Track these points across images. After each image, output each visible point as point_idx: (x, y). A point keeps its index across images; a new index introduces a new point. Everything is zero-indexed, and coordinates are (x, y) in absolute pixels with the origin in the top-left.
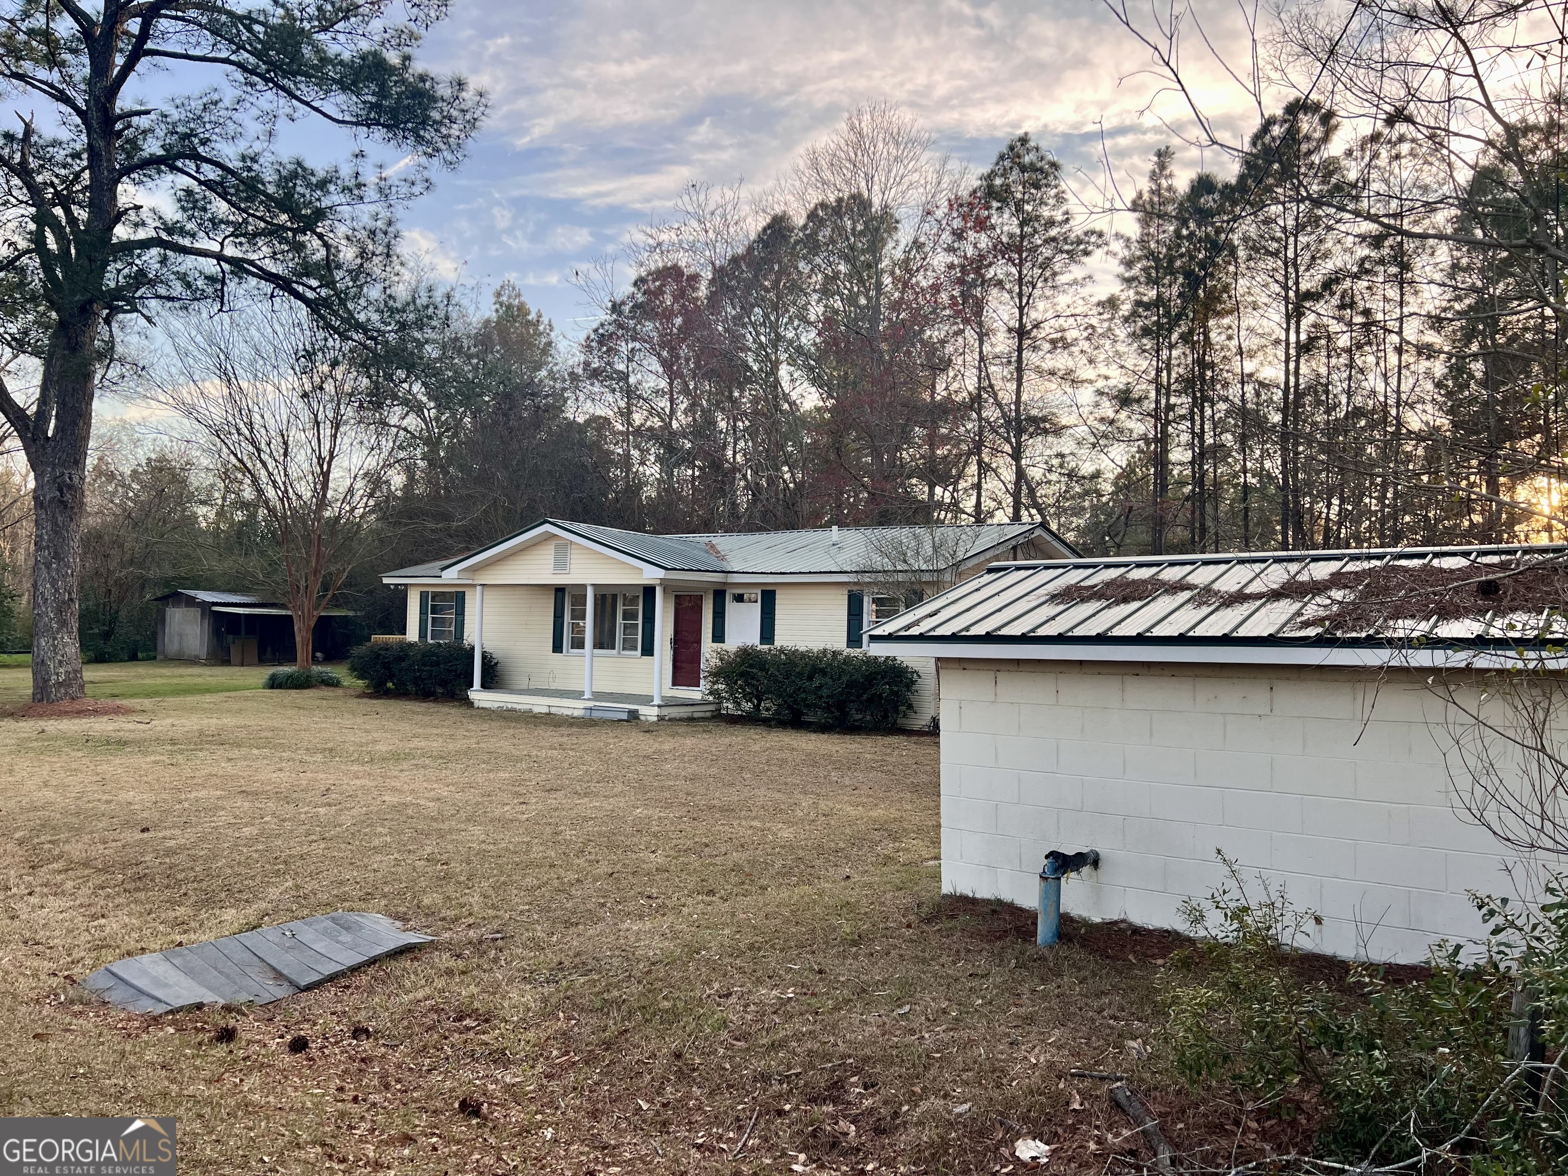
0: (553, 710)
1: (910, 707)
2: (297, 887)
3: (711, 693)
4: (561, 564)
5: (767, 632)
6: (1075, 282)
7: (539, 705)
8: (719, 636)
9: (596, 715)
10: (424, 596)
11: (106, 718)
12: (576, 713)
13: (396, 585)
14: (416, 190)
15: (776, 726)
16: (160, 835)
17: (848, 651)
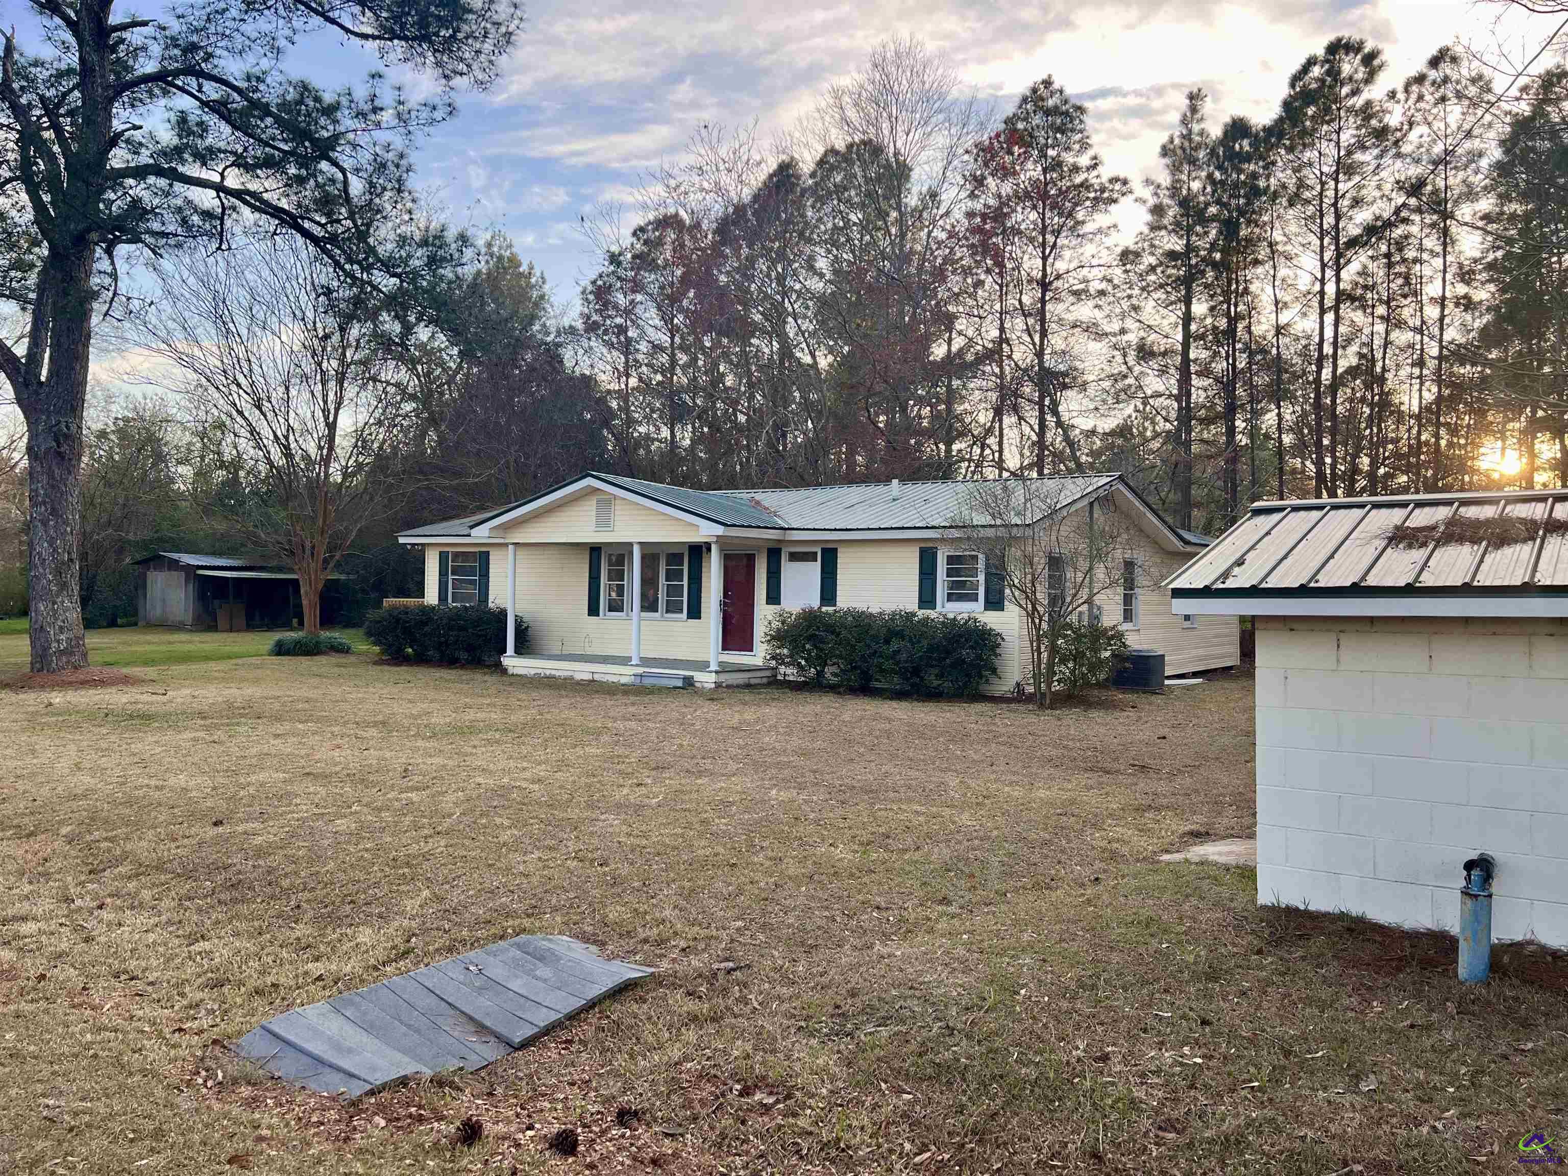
0: (596, 677)
1: (994, 671)
2: (440, 899)
3: (773, 658)
4: (603, 522)
5: (828, 592)
6: (1100, 231)
7: (582, 671)
8: (773, 597)
9: (647, 682)
10: (443, 557)
11: (113, 690)
12: (624, 680)
13: (413, 545)
14: (438, 115)
15: (845, 693)
16: (240, 829)
17: (922, 613)
